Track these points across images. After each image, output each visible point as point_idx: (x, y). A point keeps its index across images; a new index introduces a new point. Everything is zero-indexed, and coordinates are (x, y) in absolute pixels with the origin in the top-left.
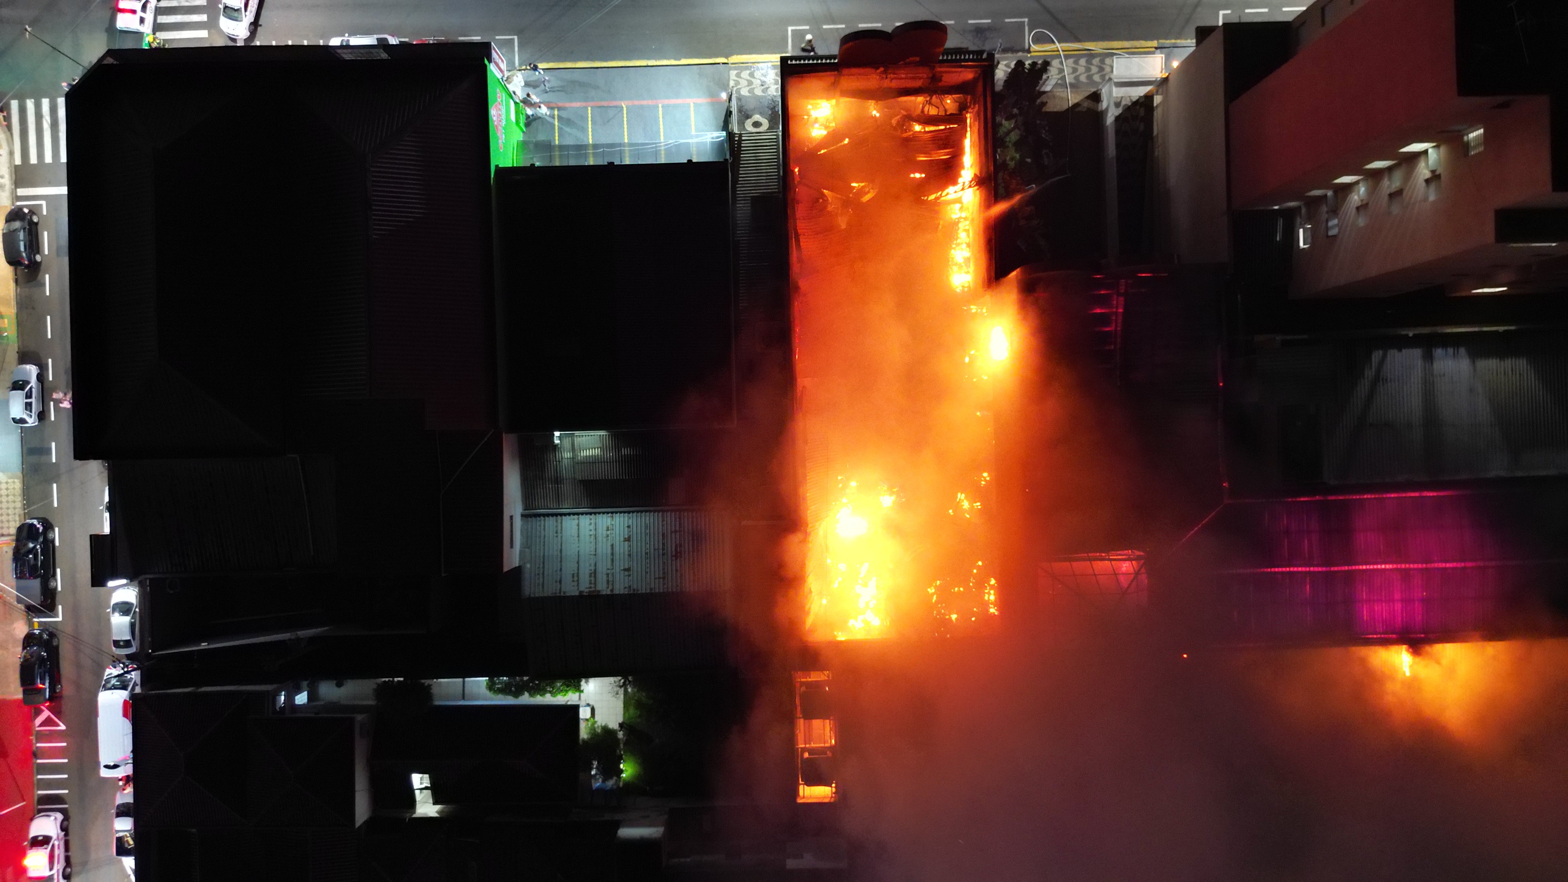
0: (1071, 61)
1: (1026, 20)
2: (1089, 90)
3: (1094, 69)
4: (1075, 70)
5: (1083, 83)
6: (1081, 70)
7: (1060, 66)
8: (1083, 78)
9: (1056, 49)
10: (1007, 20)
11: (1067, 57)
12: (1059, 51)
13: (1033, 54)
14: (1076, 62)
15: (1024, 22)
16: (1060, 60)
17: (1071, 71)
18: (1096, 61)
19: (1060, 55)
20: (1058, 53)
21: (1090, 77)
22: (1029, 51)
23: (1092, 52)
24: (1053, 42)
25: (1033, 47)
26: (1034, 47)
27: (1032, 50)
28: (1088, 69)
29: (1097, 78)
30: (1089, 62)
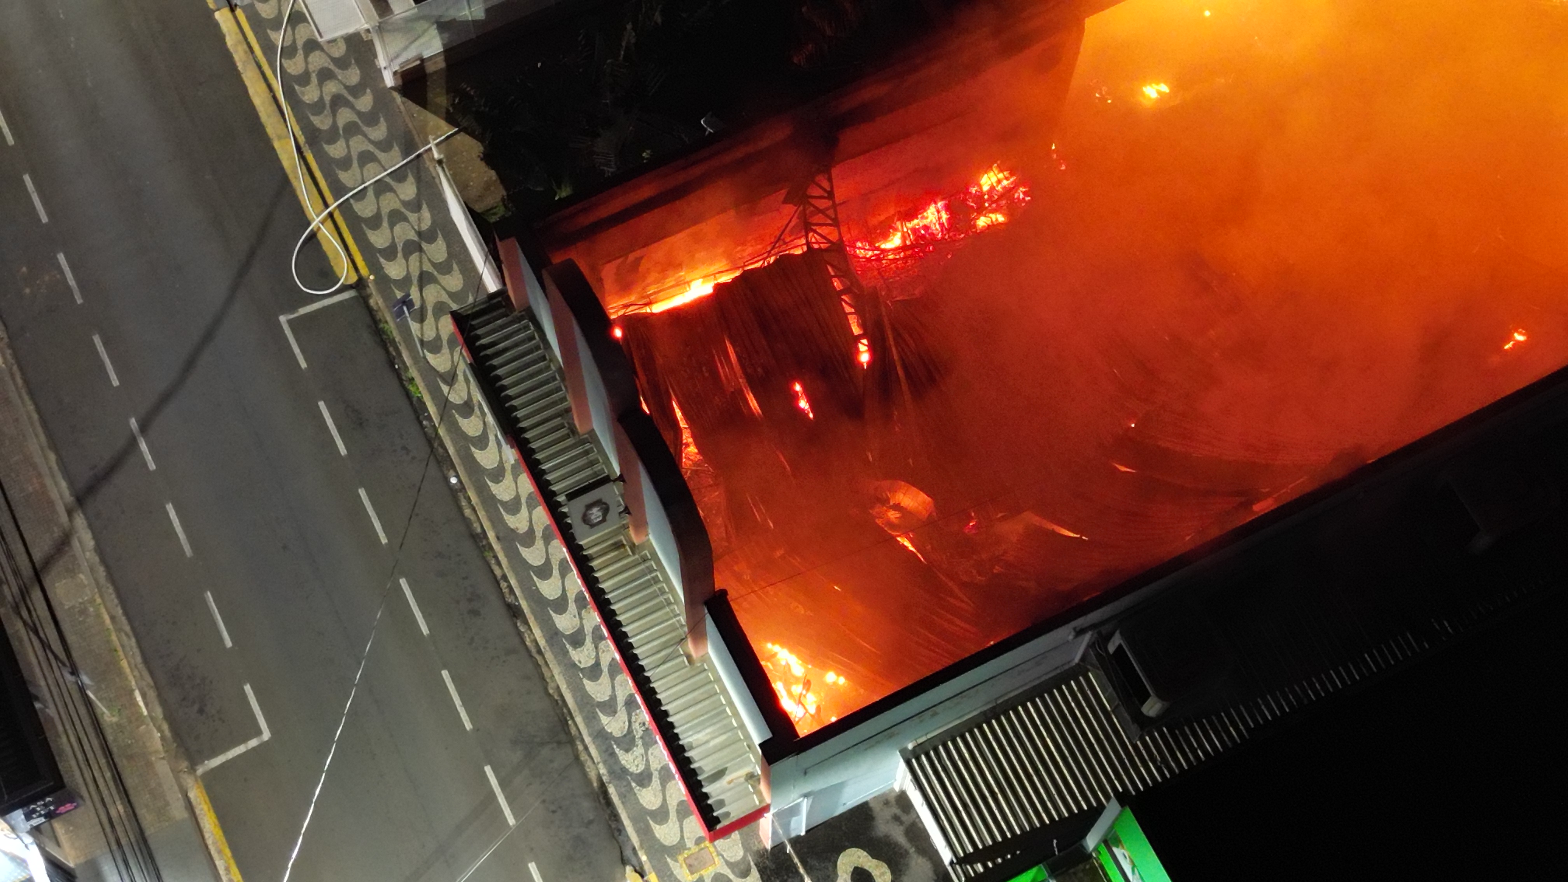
0: (344, 177)
1: (283, 319)
2: (402, 107)
3: (345, 116)
4: (366, 158)
5: (389, 129)
6: (358, 144)
7: (370, 193)
8: (379, 132)
9: (329, 223)
10: (303, 365)
11: (338, 189)
12: (331, 215)
13: (364, 271)
14: (345, 163)
15: (290, 322)
16: (352, 201)
17: (371, 167)
18: (322, 122)
19: (339, 206)
20: (338, 216)
21: (371, 119)
22: (360, 284)
23: (302, 140)
24: (313, 236)
25: (346, 278)
26: (345, 274)
27: (354, 278)
28: (351, 130)
29: (365, 103)
30: (333, 136)
